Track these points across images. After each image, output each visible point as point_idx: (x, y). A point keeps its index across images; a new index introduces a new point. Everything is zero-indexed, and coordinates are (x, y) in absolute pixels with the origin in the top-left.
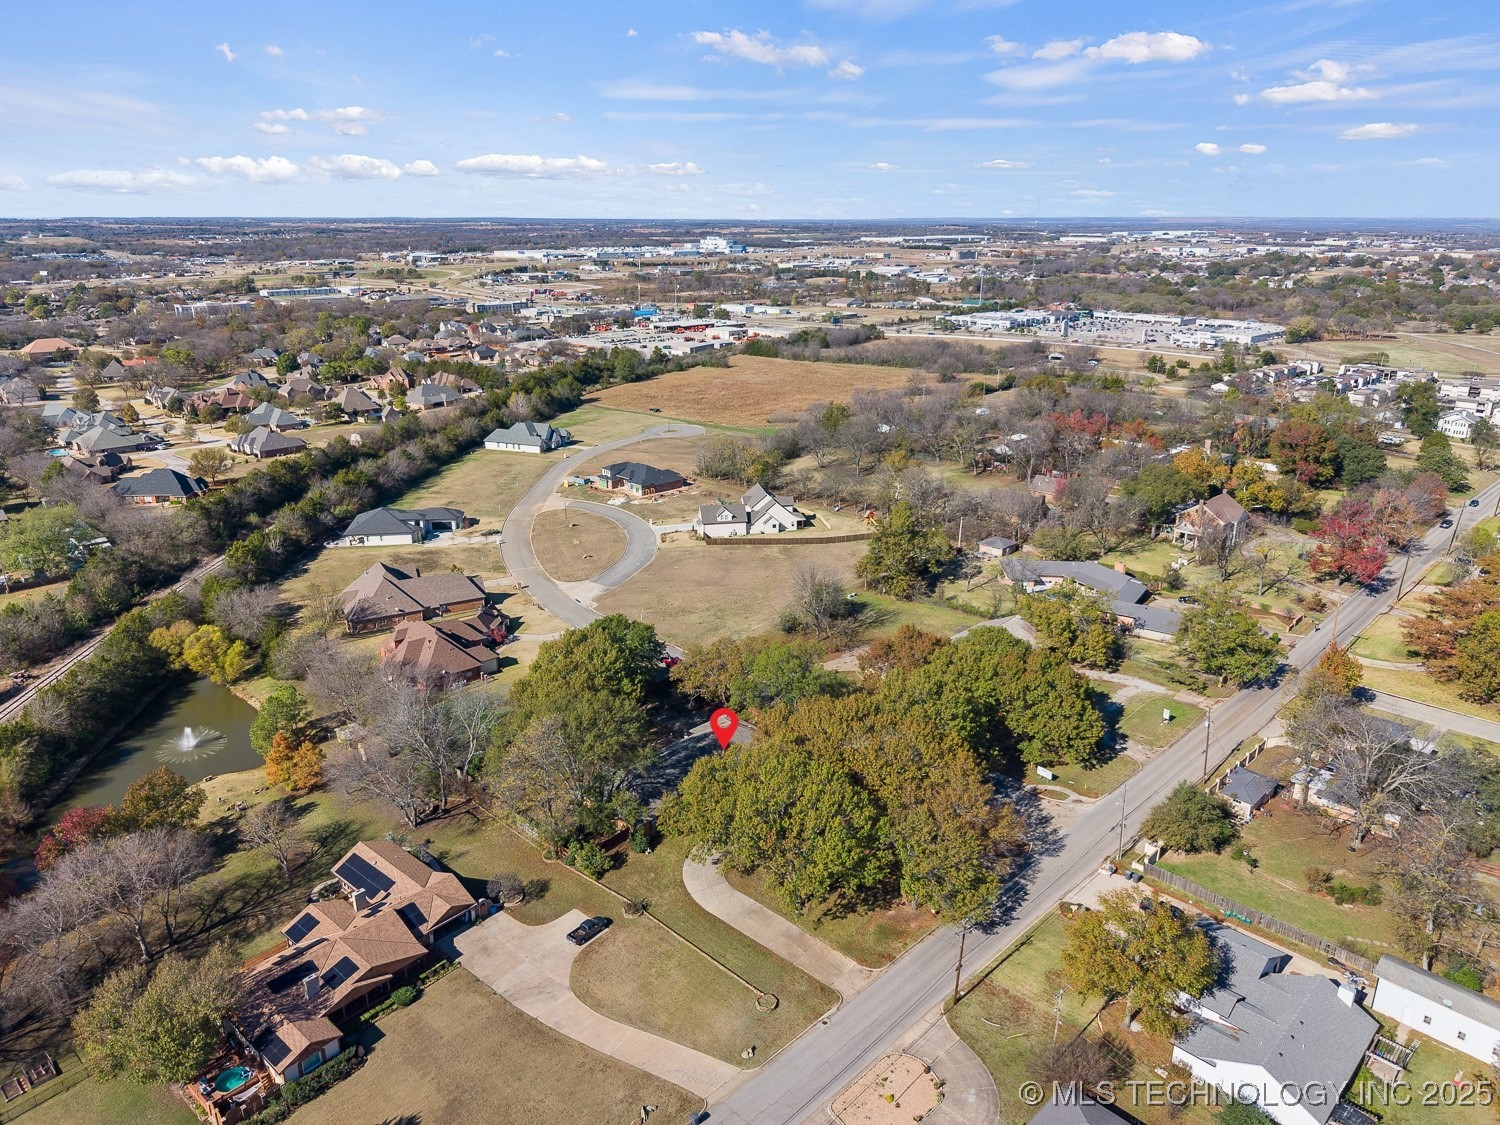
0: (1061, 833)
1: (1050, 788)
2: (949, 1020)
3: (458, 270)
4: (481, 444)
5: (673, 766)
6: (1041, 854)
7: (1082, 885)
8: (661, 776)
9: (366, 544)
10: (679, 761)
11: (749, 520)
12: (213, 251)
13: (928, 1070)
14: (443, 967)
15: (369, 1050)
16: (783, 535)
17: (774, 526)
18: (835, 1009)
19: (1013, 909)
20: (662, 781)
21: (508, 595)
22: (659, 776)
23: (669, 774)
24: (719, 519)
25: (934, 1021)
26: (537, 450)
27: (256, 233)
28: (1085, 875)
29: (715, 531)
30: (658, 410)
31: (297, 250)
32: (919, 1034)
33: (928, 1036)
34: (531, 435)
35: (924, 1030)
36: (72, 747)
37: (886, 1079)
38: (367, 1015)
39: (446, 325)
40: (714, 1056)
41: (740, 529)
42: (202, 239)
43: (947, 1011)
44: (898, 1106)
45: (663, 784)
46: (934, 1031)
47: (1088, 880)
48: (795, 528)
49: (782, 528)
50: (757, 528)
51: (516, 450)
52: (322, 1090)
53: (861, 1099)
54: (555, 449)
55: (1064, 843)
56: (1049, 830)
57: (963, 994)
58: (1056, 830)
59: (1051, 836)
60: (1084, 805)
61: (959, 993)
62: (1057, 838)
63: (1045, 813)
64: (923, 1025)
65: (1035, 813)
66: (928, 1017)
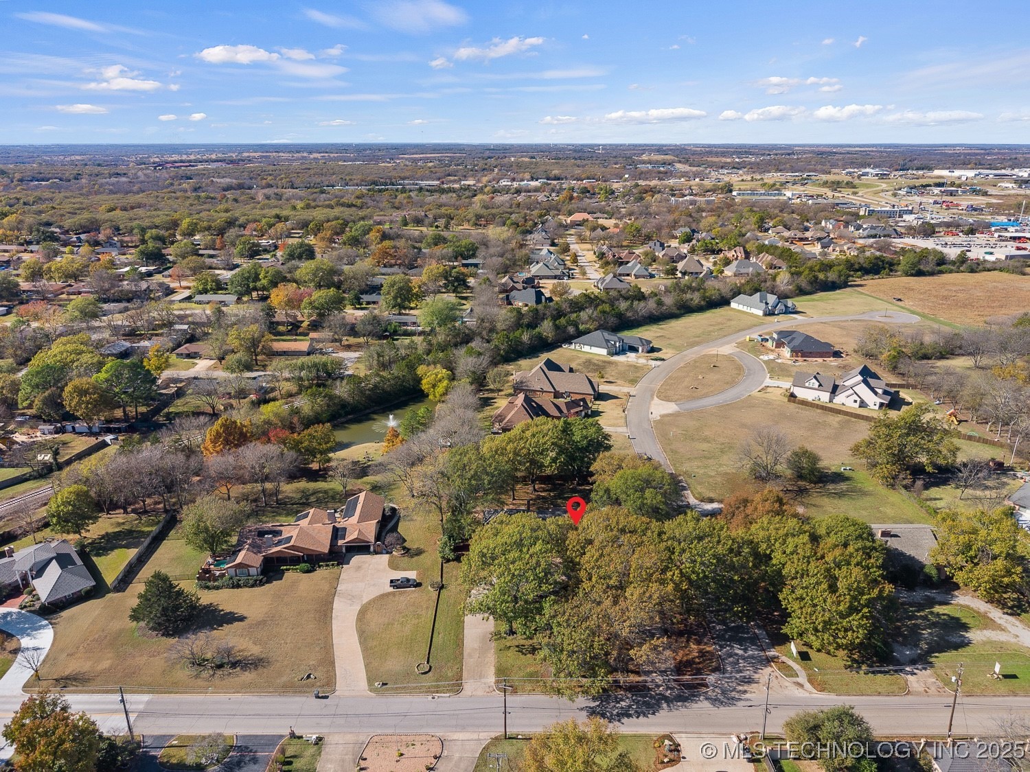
0: (747, 696)
1: (791, 663)
2: (489, 744)
3: (886, 183)
4: (728, 303)
6: (707, 698)
7: (702, 736)
9: (583, 350)
11: (835, 390)
12: (736, 166)
13: (437, 758)
14: (333, 565)
15: (269, 581)
16: (863, 412)
17: (855, 401)
18: (448, 695)
19: (629, 716)
21: (616, 398)
24: (807, 385)
25: (481, 738)
26: (760, 313)
27: (776, 155)
29: (801, 393)
30: (900, 300)
31: (788, 166)
32: (465, 738)
33: (467, 743)
34: (761, 301)
35: (469, 738)
36: (349, 409)
37: (413, 745)
38: (285, 567)
39: (826, 223)
41: (825, 397)
42: (739, 158)
43: (495, 739)
44: (397, 761)
46: (471, 744)
47: (712, 735)
48: (877, 407)
49: (863, 404)
50: (840, 399)
51: (748, 311)
52: (238, 586)
53: (390, 744)
54: (778, 314)
55: (735, 703)
56: (740, 688)
57: (520, 737)
58: (745, 692)
59: (734, 693)
60: (800, 690)
61: (518, 735)
62: (737, 697)
63: (756, 676)
64: (475, 736)
65: (748, 672)
66: (481, 734)
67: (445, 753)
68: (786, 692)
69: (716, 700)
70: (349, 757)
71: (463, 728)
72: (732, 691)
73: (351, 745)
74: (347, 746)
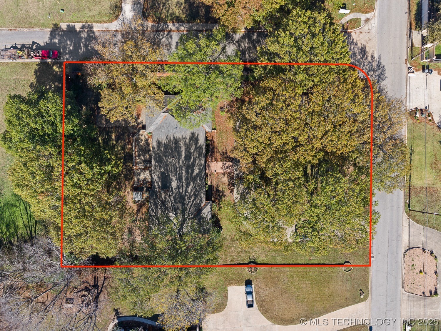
0: (376, 56)
1: (348, 19)
2: (413, 220)
5: (188, 184)
6: (378, 82)
8: (190, 197)
10: (187, 179)
13: (424, 250)
20: (193, 198)
22: (190, 199)
23: (191, 191)
25: (408, 225)
28: (405, 84)
32: (408, 235)
33: (412, 233)
35: (408, 232)
37: (413, 265)
40: (351, 305)
43: (410, 216)
44: (425, 273)
45: (195, 199)
46: (412, 230)
47: (408, 87)
53: (412, 280)
55: (382, 65)
56: (369, 59)
57: (408, 201)
58: (372, 56)
59: (374, 64)
60: (372, 21)
61: (406, 202)
62: (377, 63)
63: (359, 45)
64: (406, 229)
65: (356, 49)
66: (404, 224)
67: (421, 246)
68: (374, 31)
69: (379, 77)
70: (422, 303)
71: (399, 236)
72: (372, 65)
73: (412, 303)
74: (412, 305)
